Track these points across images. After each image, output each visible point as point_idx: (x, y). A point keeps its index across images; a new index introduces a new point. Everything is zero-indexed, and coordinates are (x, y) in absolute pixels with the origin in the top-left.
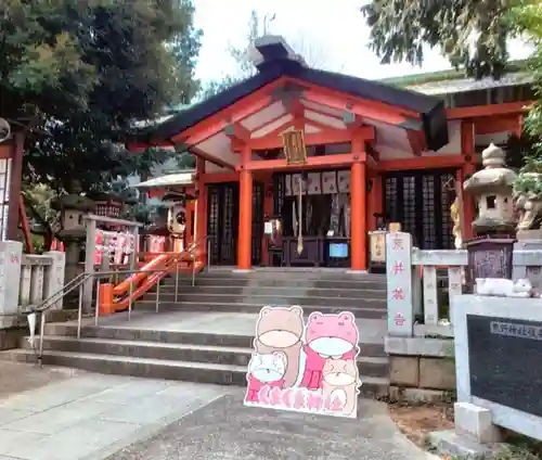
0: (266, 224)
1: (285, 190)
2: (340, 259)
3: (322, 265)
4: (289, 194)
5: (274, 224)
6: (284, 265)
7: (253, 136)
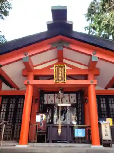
0: (37, 116)
1: (44, 101)
2: (81, 138)
3: (71, 142)
4: (45, 103)
5: (42, 116)
6: (48, 142)
7: (35, 68)
